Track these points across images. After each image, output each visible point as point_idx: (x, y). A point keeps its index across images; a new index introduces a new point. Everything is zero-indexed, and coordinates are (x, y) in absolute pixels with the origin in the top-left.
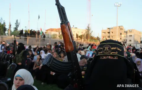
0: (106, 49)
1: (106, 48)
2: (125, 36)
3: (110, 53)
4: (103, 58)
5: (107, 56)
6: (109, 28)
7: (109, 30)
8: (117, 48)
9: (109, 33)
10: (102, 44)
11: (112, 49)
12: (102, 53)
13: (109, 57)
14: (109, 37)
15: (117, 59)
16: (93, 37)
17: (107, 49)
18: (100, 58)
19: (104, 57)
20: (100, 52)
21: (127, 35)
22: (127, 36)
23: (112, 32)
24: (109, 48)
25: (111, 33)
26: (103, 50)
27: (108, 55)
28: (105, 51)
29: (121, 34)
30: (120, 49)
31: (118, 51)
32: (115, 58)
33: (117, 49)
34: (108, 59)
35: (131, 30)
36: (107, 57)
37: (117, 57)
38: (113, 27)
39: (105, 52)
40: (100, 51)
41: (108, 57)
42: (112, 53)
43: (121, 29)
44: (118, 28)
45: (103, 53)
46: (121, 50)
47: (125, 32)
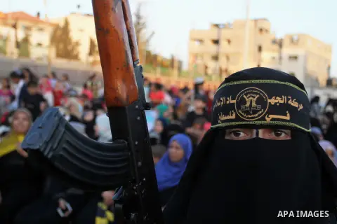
0: (248, 105)
1: (251, 100)
2: (274, 58)
3: (263, 119)
4: (237, 135)
5: (255, 131)
6: (217, 26)
7: (215, 30)
8: (288, 100)
9: (216, 42)
10: (232, 83)
11: (272, 101)
12: (234, 117)
13: (261, 131)
14: (216, 58)
15: (289, 138)
16: (155, 57)
17: (254, 104)
18: (227, 138)
19: (242, 134)
20: (227, 114)
21: (280, 53)
22: (280, 58)
23: (229, 41)
24: (261, 101)
25: (223, 43)
26: (239, 108)
27: (258, 127)
28: (245, 112)
29: (260, 49)
30: (299, 104)
31: (293, 110)
32: (283, 137)
33: (290, 102)
34: (258, 139)
35: (295, 38)
36: (252, 133)
37: (288, 131)
38: (232, 22)
39: (247, 113)
40: (227, 109)
41: (257, 134)
42: (271, 116)
43: (261, 30)
44: (250, 25)
45: (238, 119)
46: (301, 107)
47: (274, 42)
